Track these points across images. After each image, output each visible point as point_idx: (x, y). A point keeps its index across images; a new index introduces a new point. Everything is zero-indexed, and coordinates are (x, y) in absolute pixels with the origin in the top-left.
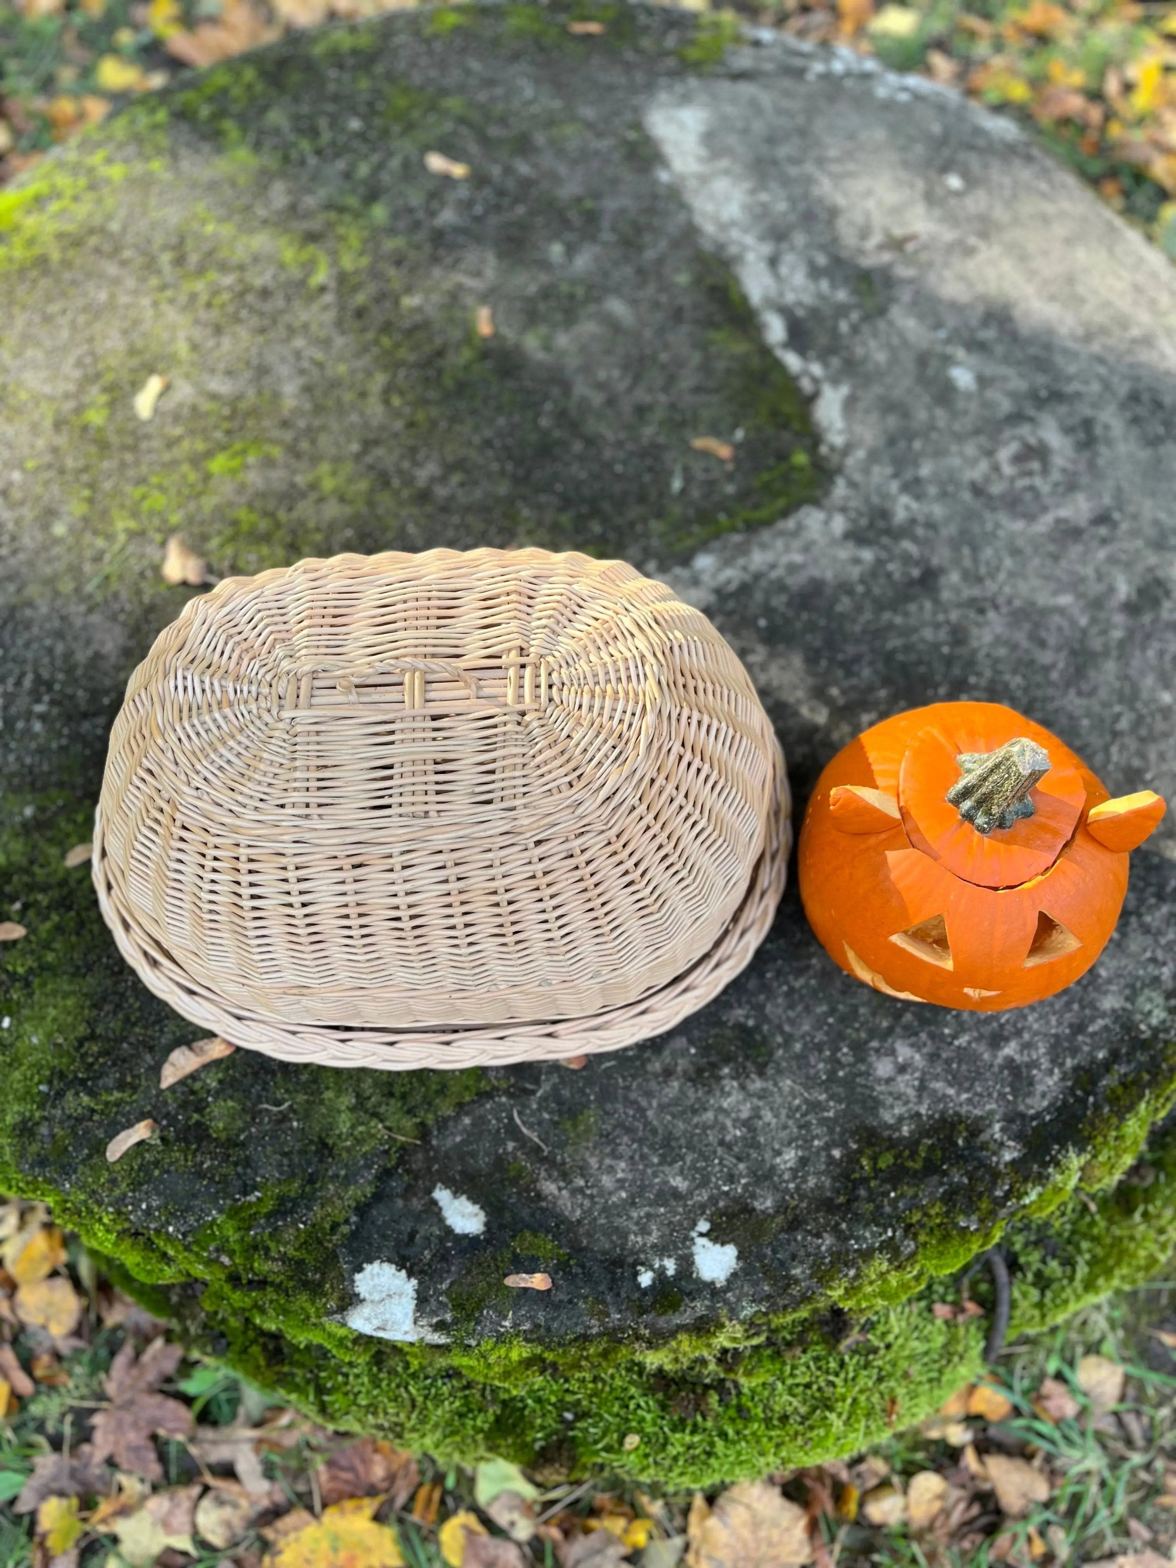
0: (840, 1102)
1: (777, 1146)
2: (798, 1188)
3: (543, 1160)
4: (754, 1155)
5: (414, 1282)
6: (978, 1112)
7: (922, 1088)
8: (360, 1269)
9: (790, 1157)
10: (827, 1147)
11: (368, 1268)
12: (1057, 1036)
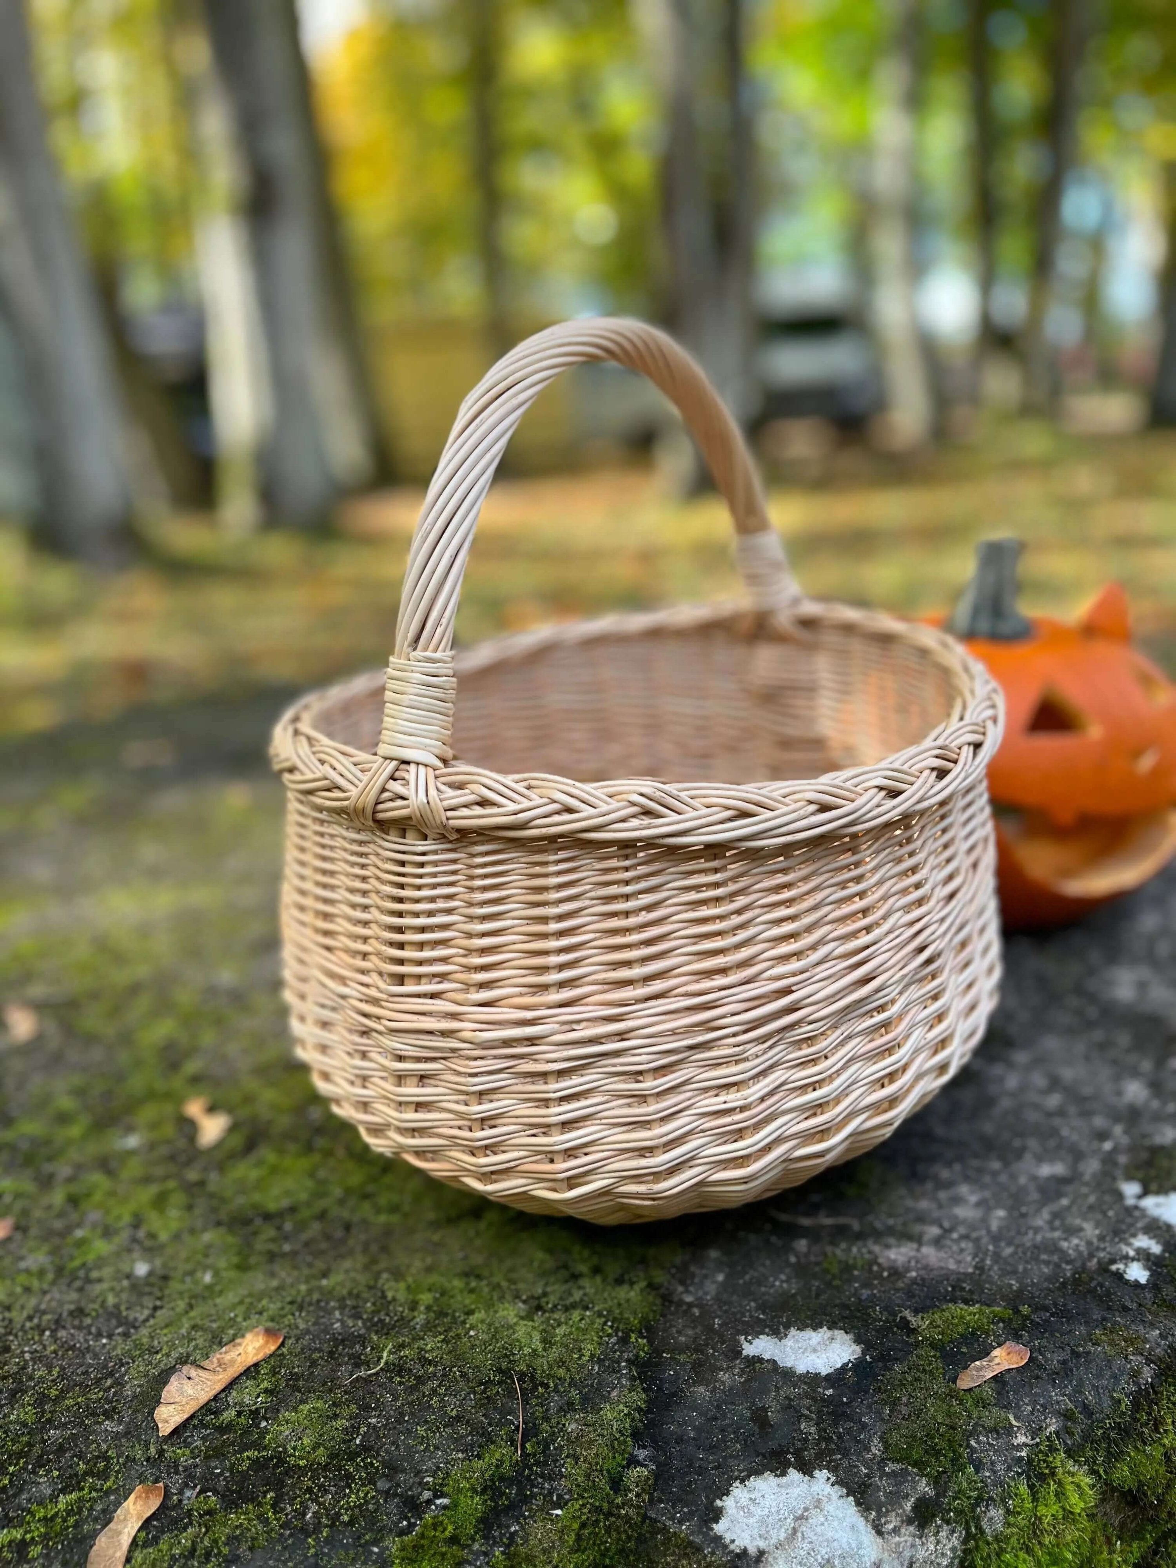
1: (1110, 1089)
3: (860, 1236)
5: (822, 1475)
9: (1135, 1089)
11: (728, 1503)
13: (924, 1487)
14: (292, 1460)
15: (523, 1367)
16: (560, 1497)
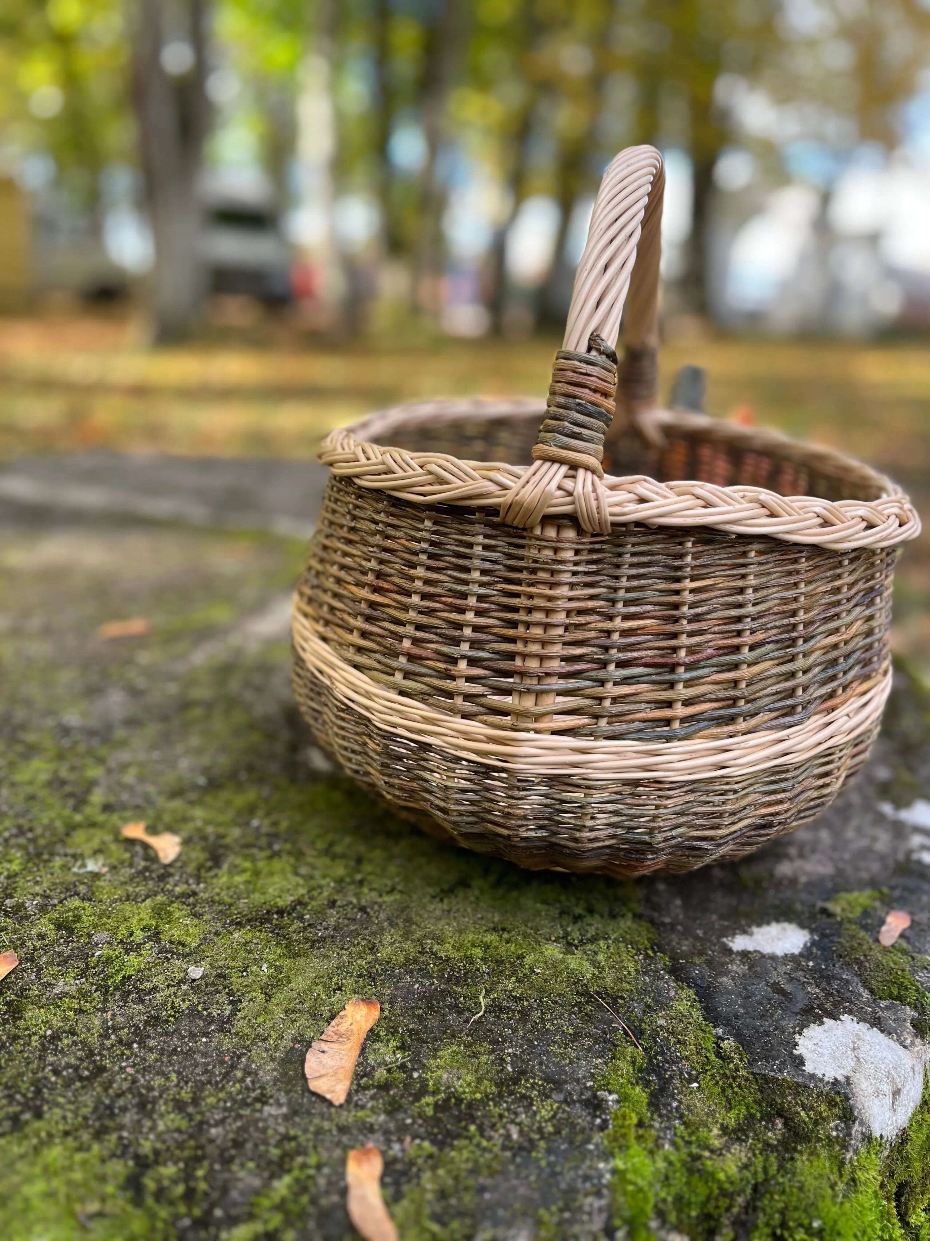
11: (801, 1051)
13: (910, 1012)
14: (468, 1097)
15: (595, 988)
16: (689, 1074)
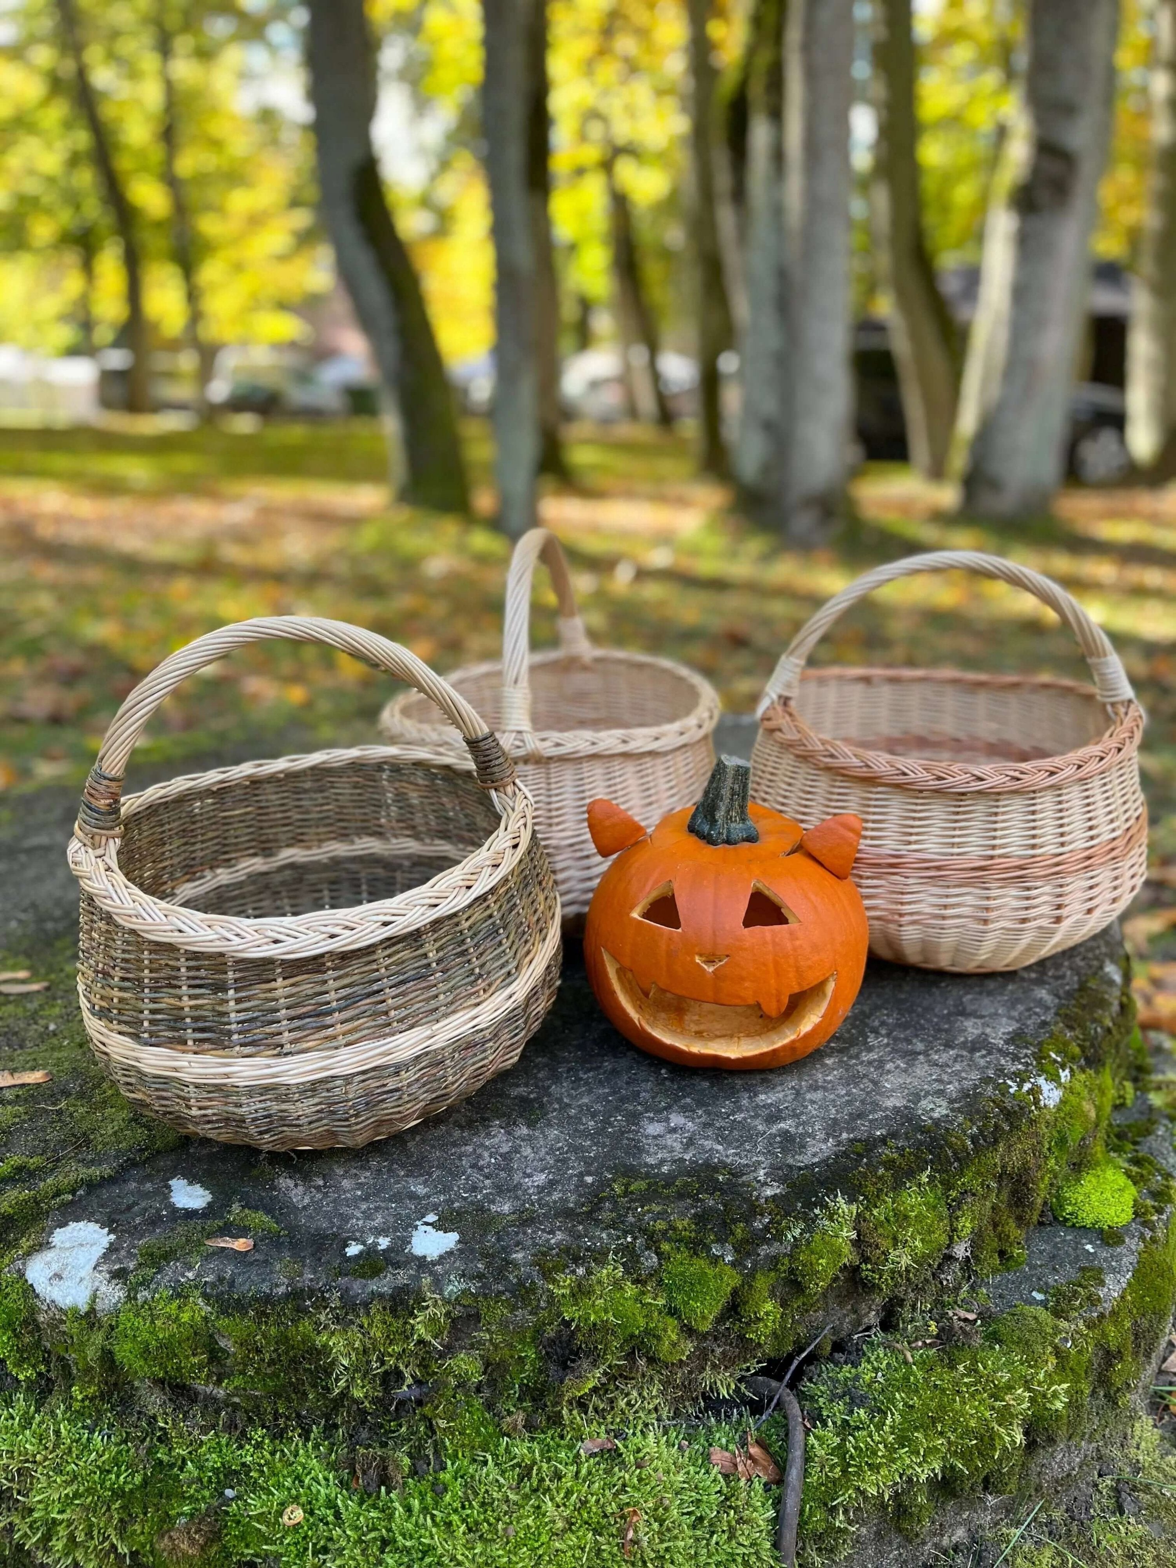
0: (604, 1146)
1: (529, 1171)
2: (540, 1199)
4: (503, 1174)
5: (113, 1237)
6: (744, 1161)
7: (690, 1143)
8: (63, 1225)
9: (541, 1178)
10: (581, 1175)
11: (72, 1225)
12: (835, 1119)
13: (132, 1265)
15: (92, 1137)
16: (34, 1187)
